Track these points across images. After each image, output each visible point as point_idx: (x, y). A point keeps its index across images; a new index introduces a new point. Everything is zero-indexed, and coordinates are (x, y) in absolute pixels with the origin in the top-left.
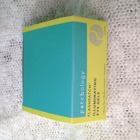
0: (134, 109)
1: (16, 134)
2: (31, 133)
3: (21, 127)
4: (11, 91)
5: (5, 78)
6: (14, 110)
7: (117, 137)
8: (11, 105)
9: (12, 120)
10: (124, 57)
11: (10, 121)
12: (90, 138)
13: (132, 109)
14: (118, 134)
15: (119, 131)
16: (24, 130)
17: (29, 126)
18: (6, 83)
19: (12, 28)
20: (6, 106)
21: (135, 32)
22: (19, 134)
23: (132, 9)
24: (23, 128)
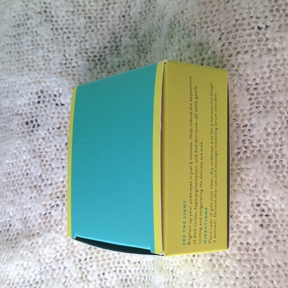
0: (271, 201)
1: (48, 268)
2: (76, 265)
3: (58, 254)
4: (38, 187)
5: (27, 162)
6: (44, 223)
7: (242, 254)
8: (39, 212)
9: (40, 241)
10: (248, 107)
11: (37, 243)
12: (192, 261)
13: (267, 201)
14: (243, 248)
15: (245, 243)
16: (63, 259)
17: (72, 252)
18: (28, 172)
19: (40, 69)
20: (29, 215)
21: (267, 64)
22: (54, 267)
23: (261, 25)
24: (61, 255)
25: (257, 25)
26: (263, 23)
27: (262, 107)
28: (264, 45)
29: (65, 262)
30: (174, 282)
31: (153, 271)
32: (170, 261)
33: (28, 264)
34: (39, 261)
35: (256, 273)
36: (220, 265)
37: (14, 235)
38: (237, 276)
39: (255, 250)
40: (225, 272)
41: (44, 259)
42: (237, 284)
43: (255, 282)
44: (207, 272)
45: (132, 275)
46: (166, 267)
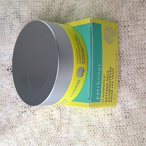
0: (130, 105)
1: (21, 143)
2: (36, 141)
3: (26, 136)
4: (15, 102)
6: (18, 120)
7: (118, 131)
8: (16, 115)
9: (17, 130)
11: (15, 131)
12: (94, 135)
13: (128, 105)
14: (118, 128)
15: (119, 126)
16: (29, 138)
17: (33, 134)
18: (9, 94)
20: (10, 117)
21: (128, 43)
22: (24, 142)
24: (28, 136)
25: (124, 25)
26: (127, 24)
27: (125, 62)
28: (127, 34)
29: (30, 140)
31: (75, 141)
32: (83, 136)
33: (11, 142)
34: (17, 140)
35: (124, 139)
36: (108, 137)
37: (2, 127)
38: (116, 141)
39: (123, 129)
40: (110, 140)
41: (19, 139)
42: (116, 145)
43: (124, 143)
44: (102, 140)
45: (64, 144)
46: (82, 139)
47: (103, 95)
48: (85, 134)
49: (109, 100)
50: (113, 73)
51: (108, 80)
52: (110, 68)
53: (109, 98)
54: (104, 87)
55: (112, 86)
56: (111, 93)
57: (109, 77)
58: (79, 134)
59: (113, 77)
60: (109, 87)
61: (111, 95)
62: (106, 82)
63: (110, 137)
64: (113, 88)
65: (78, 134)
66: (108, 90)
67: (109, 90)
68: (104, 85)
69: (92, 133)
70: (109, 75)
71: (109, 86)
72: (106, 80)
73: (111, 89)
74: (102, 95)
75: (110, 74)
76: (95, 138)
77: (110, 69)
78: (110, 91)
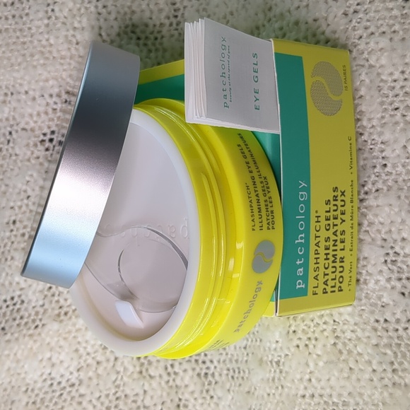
7: (379, 336)
10: (379, 116)
14: (380, 328)
15: (382, 320)
27: (399, 115)
30: (282, 378)
31: (246, 361)
32: (272, 349)
33: (58, 358)
34: (77, 351)
35: (401, 364)
36: (350, 352)
38: (375, 368)
40: (357, 361)
42: (375, 379)
43: (400, 377)
44: (331, 362)
45: (215, 367)
46: (268, 356)
47: (317, 273)
48: (277, 342)
49: (334, 287)
50: (343, 203)
51: (328, 228)
52: (334, 191)
53: (334, 281)
54: (317, 248)
55: (340, 246)
56: (338, 264)
57: (332, 218)
58: (258, 340)
59: (343, 217)
60: (332, 248)
61: (341, 272)
62: (324, 234)
63: (355, 352)
64: (343, 249)
65: (256, 341)
66: (329, 256)
67: (334, 256)
68: (317, 245)
69: (300, 339)
70: (332, 211)
71: (334, 245)
72: (323, 229)
73: (340, 254)
74: (312, 274)
75: (335, 208)
76: (310, 353)
77: (336, 194)
78: (336, 258)
